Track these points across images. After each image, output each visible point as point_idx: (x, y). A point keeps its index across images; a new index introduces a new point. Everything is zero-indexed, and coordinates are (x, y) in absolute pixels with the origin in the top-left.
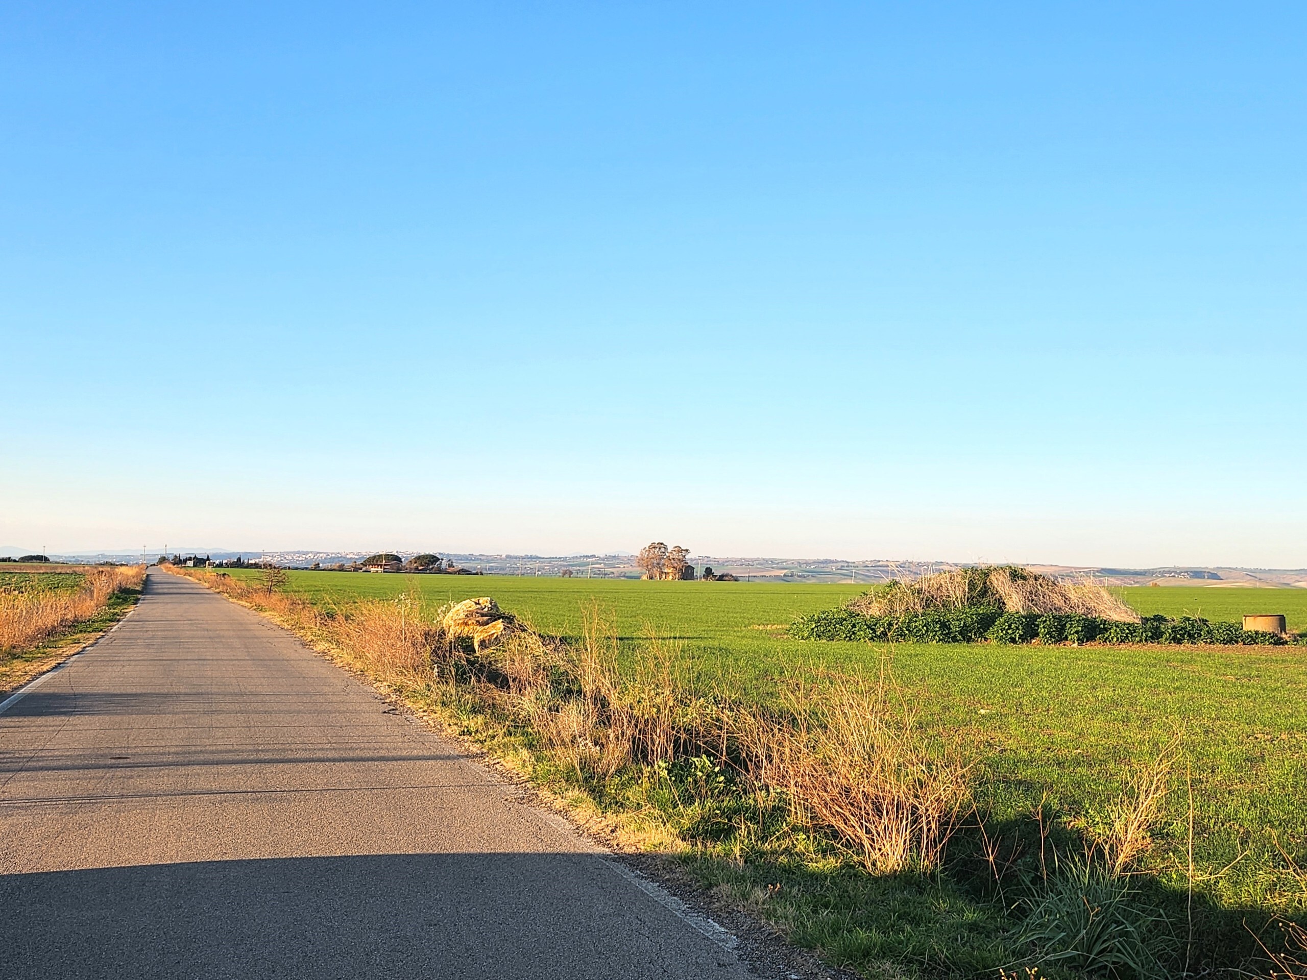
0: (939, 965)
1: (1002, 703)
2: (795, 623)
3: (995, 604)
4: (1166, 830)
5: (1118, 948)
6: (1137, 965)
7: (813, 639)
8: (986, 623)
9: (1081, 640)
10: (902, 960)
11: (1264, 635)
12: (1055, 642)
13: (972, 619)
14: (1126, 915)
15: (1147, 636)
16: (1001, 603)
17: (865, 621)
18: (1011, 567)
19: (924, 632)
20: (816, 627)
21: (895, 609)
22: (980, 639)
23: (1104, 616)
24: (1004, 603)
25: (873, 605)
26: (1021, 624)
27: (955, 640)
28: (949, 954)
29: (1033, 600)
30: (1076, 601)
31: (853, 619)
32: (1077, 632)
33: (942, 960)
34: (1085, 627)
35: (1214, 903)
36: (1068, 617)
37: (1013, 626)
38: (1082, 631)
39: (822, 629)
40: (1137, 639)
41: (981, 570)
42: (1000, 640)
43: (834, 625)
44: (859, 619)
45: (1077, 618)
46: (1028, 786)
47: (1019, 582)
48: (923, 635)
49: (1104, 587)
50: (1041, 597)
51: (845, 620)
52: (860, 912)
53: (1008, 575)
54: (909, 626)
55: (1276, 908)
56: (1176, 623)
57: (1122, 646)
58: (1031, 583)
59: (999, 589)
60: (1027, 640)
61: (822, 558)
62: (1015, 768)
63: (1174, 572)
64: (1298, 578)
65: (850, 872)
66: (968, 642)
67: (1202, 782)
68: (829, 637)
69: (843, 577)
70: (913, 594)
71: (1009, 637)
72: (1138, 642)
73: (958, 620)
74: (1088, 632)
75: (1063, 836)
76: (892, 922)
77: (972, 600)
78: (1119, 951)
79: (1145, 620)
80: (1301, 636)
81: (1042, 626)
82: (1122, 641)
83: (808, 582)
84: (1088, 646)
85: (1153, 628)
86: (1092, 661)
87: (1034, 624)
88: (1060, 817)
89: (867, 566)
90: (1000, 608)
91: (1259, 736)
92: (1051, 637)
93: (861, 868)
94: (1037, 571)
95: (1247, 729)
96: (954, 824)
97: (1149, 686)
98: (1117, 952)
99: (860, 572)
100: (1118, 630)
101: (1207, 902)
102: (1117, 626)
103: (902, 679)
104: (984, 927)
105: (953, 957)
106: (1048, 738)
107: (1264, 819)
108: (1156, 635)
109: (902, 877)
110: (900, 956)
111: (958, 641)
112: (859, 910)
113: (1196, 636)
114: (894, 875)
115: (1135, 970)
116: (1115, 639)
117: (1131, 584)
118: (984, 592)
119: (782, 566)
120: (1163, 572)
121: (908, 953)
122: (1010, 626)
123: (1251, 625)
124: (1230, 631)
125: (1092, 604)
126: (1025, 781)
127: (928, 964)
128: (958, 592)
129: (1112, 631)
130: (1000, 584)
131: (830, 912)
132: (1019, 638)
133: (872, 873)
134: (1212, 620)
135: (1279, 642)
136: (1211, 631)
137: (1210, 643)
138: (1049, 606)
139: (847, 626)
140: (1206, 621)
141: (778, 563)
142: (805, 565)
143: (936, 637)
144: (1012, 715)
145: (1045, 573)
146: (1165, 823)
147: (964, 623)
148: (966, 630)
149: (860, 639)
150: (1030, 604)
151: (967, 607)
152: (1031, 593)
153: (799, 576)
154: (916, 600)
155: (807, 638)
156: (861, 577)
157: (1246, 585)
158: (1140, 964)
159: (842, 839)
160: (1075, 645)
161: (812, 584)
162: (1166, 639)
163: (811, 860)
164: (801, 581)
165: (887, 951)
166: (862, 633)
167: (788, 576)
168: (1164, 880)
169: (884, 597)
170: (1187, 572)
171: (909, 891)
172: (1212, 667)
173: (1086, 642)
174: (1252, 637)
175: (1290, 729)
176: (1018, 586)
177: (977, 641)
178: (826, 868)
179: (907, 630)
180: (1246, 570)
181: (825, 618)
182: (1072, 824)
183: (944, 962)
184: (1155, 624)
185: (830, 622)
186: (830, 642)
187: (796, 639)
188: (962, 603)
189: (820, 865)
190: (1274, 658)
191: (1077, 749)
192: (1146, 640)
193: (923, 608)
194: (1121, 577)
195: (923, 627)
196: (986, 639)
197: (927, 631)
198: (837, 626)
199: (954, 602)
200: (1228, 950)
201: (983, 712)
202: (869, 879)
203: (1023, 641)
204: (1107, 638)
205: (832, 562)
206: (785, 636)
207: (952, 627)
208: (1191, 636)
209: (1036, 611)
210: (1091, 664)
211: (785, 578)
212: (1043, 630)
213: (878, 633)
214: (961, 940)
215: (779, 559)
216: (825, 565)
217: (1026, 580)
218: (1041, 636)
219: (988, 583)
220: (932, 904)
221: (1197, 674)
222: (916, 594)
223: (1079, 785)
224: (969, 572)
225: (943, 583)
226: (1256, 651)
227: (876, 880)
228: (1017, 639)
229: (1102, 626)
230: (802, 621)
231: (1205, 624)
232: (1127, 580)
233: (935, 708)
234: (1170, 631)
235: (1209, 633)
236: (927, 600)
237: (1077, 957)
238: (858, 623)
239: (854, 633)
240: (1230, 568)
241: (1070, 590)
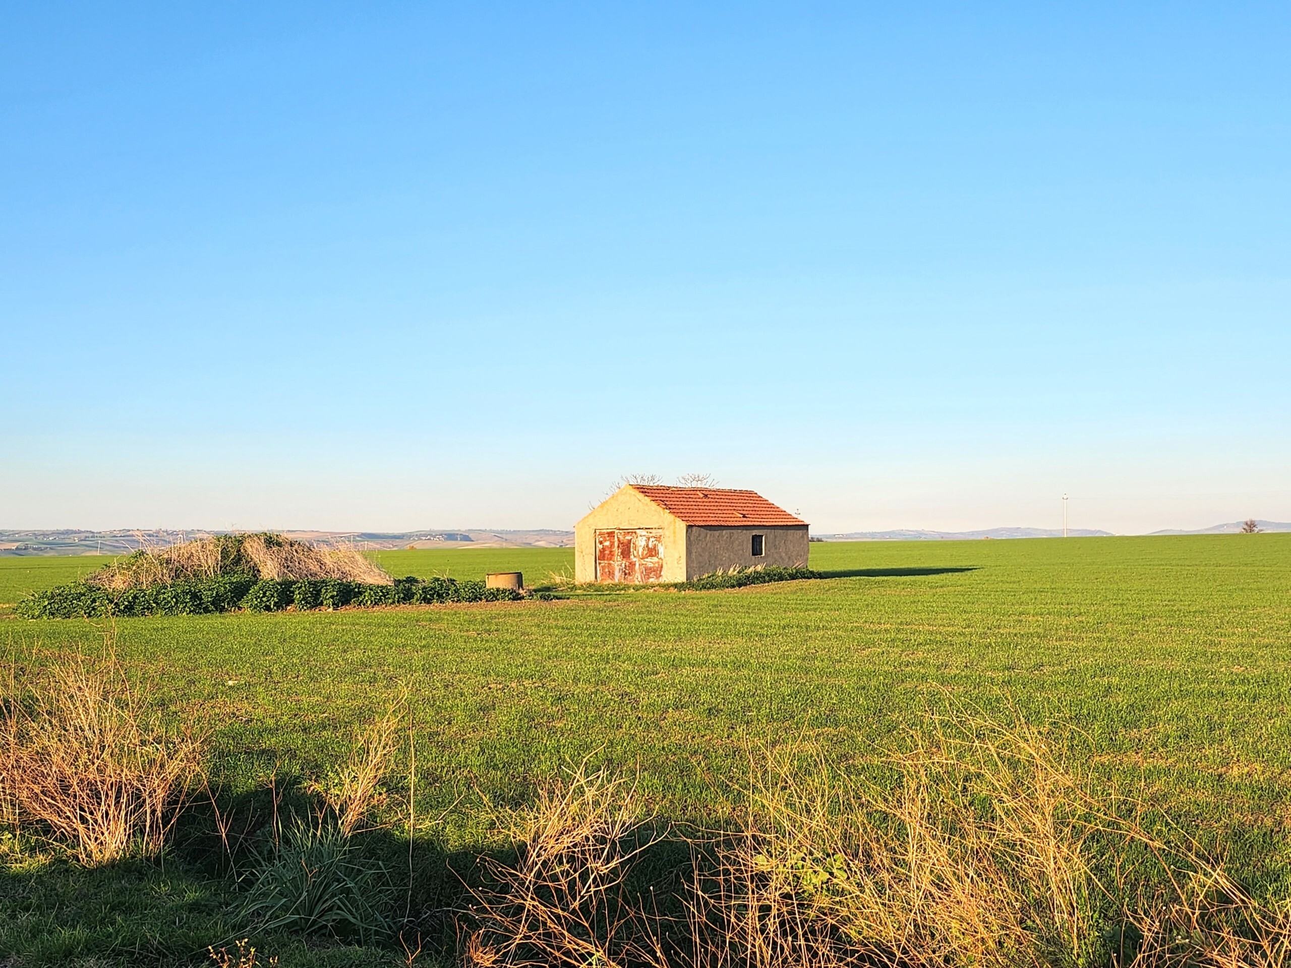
0: (151, 952)
1: (251, 673)
2: (24, 601)
3: (249, 571)
4: (401, 784)
5: (339, 906)
6: (356, 918)
7: (45, 618)
8: (240, 592)
9: (336, 604)
10: (109, 954)
11: (504, 591)
12: (311, 608)
13: (225, 588)
14: (349, 872)
15: (399, 597)
16: (256, 571)
17: (107, 596)
18: (266, 534)
19: (173, 604)
20: (49, 604)
21: (141, 581)
22: (233, 609)
23: (359, 580)
24: (258, 571)
25: (116, 578)
26: (276, 591)
27: (206, 610)
28: (163, 939)
29: (288, 567)
30: (331, 566)
31: (93, 594)
32: (332, 597)
33: (155, 946)
34: (340, 591)
35: (441, 848)
36: (323, 582)
37: (267, 594)
38: (337, 596)
39: (56, 606)
40: (390, 601)
41: (235, 537)
42: (255, 608)
43: (71, 601)
44: (99, 594)
45: (333, 583)
46: (270, 755)
47: (274, 549)
48: (173, 607)
49: (359, 551)
50: (297, 564)
51: (84, 595)
52: (69, 909)
53: (263, 541)
54: (157, 599)
55: (495, 845)
56: (426, 584)
57: (376, 608)
58: (286, 549)
59: (253, 556)
60: (283, 607)
61: (62, 528)
62: (259, 739)
63: (430, 535)
64: (538, 538)
65: (61, 867)
66: (221, 612)
67: (439, 735)
68: (64, 614)
69: (88, 548)
70: (161, 565)
71: (263, 605)
72: (391, 604)
73: (209, 590)
74: (343, 596)
75: (303, 802)
76: (103, 915)
77: (225, 568)
78: (339, 908)
79: (398, 582)
80: (535, 591)
81: (297, 592)
82: (376, 603)
83: (46, 555)
84: (342, 610)
85: (405, 590)
86: (346, 624)
87: (289, 590)
88: (300, 783)
89: (115, 536)
90: (255, 576)
91: (492, 686)
92: (306, 603)
93: (74, 862)
94: (291, 537)
95: (483, 680)
96: (184, 803)
97: (398, 646)
98: (337, 909)
99: (107, 543)
100: (372, 593)
101: (434, 848)
102: (371, 590)
103: (145, 655)
104: (206, 906)
105: (167, 942)
106: (296, 704)
107: (491, 765)
108: (408, 597)
109: (122, 865)
110: (107, 950)
111: (210, 612)
112: (67, 907)
113: (444, 595)
114: (112, 864)
115: (355, 925)
116: (369, 602)
117: (390, 548)
118: (238, 560)
119: (13, 538)
120: (420, 536)
121: (116, 945)
122: (264, 593)
123: (494, 583)
124: (475, 589)
125: (347, 568)
126: (269, 750)
127: (138, 953)
128: (209, 561)
129: (366, 594)
130: (255, 551)
131: (31, 914)
132: (274, 606)
133: (87, 866)
134: (460, 580)
135: (517, 597)
136: (458, 590)
137: (457, 602)
138: (305, 572)
139: (86, 602)
140: (454, 580)
141: (9, 535)
142: (42, 536)
143: (187, 609)
144: (260, 684)
145: (301, 539)
146: (401, 777)
147: (217, 592)
148: (219, 600)
149: (101, 615)
150: (286, 571)
151: (220, 576)
152: (286, 559)
153: (35, 549)
154: (165, 571)
155: (39, 616)
156: (108, 548)
157: (495, 546)
158: (359, 918)
159: (55, 832)
160: (331, 610)
161: (50, 557)
162: (417, 600)
163: (16, 860)
164: (37, 554)
165: (90, 949)
166: (103, 608)
167: (21, 549)
168: (397, 832)
169: (129, 569)
170: (441, 535)
171: (128, 879)
172: (457, 624)
173: (342, 606)
174: (493, 594)
175: (519, 678)
176: (273, 552)
177: (231, 611)
178: (32, 867)
179: (154, 603)
180: (494, 532)
181: (60, 594)
182: (312, 788)
183: (157, 948)
184: (407, 585)
185: (66, 598)
186: (65, 620)
187: (25, 618)
188: (215, 572)
189: (25, 865)
190: (512, 613)
191: (324, 713)
192: (398, 602)
193: (172, 579)
194: (380, 541)
195: (172, 599)
196: (240, 608)
197: (176, 603)
198: (75, 602)
199: (206, 571)
200: (452, 891)
201: (231, 683)
202: (83, 873)
203: (278, 609)
204: (361, 601)
205: (75, 532)
206: (12, 616)
207: (203, 597)
208: (440, 596)
209: (292, 577)
210: (344, 627)
211: (17, 552)
212: (298, 596)
213: (122, 608)
214: (180, 922)
215: (10, 531)
216: (66, 536)
217: (281, 547)
218: (296, 602)
219: (242, 551)
220: (152, 889)
221: (443, 632)
222: (165, 565)
223: (321, 748)
224: (222, 540)
225: (194, 552)
226: (497, 607)
227: (91, 872)
228: (272, 606)
229: (356, 590)
230: (33, 598)
231: (453, 584)
232: (386, 544)
233: (180, 683)
234: (420, 592)
235: (456, 592)
236: (176, 571)
237: (299, 921)
238: (99, 598)
239: (94, 609)
240: (480, 530)
241: (326, 556)
